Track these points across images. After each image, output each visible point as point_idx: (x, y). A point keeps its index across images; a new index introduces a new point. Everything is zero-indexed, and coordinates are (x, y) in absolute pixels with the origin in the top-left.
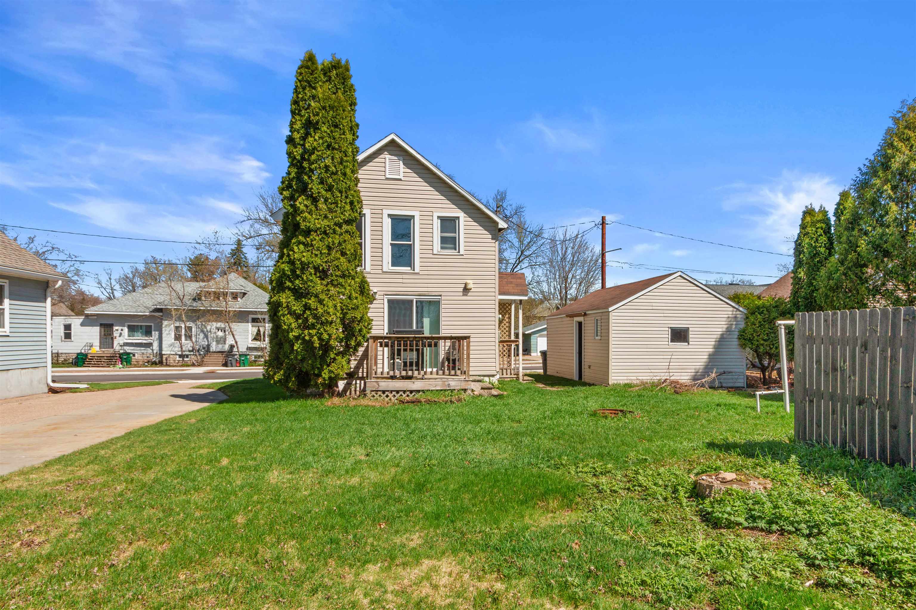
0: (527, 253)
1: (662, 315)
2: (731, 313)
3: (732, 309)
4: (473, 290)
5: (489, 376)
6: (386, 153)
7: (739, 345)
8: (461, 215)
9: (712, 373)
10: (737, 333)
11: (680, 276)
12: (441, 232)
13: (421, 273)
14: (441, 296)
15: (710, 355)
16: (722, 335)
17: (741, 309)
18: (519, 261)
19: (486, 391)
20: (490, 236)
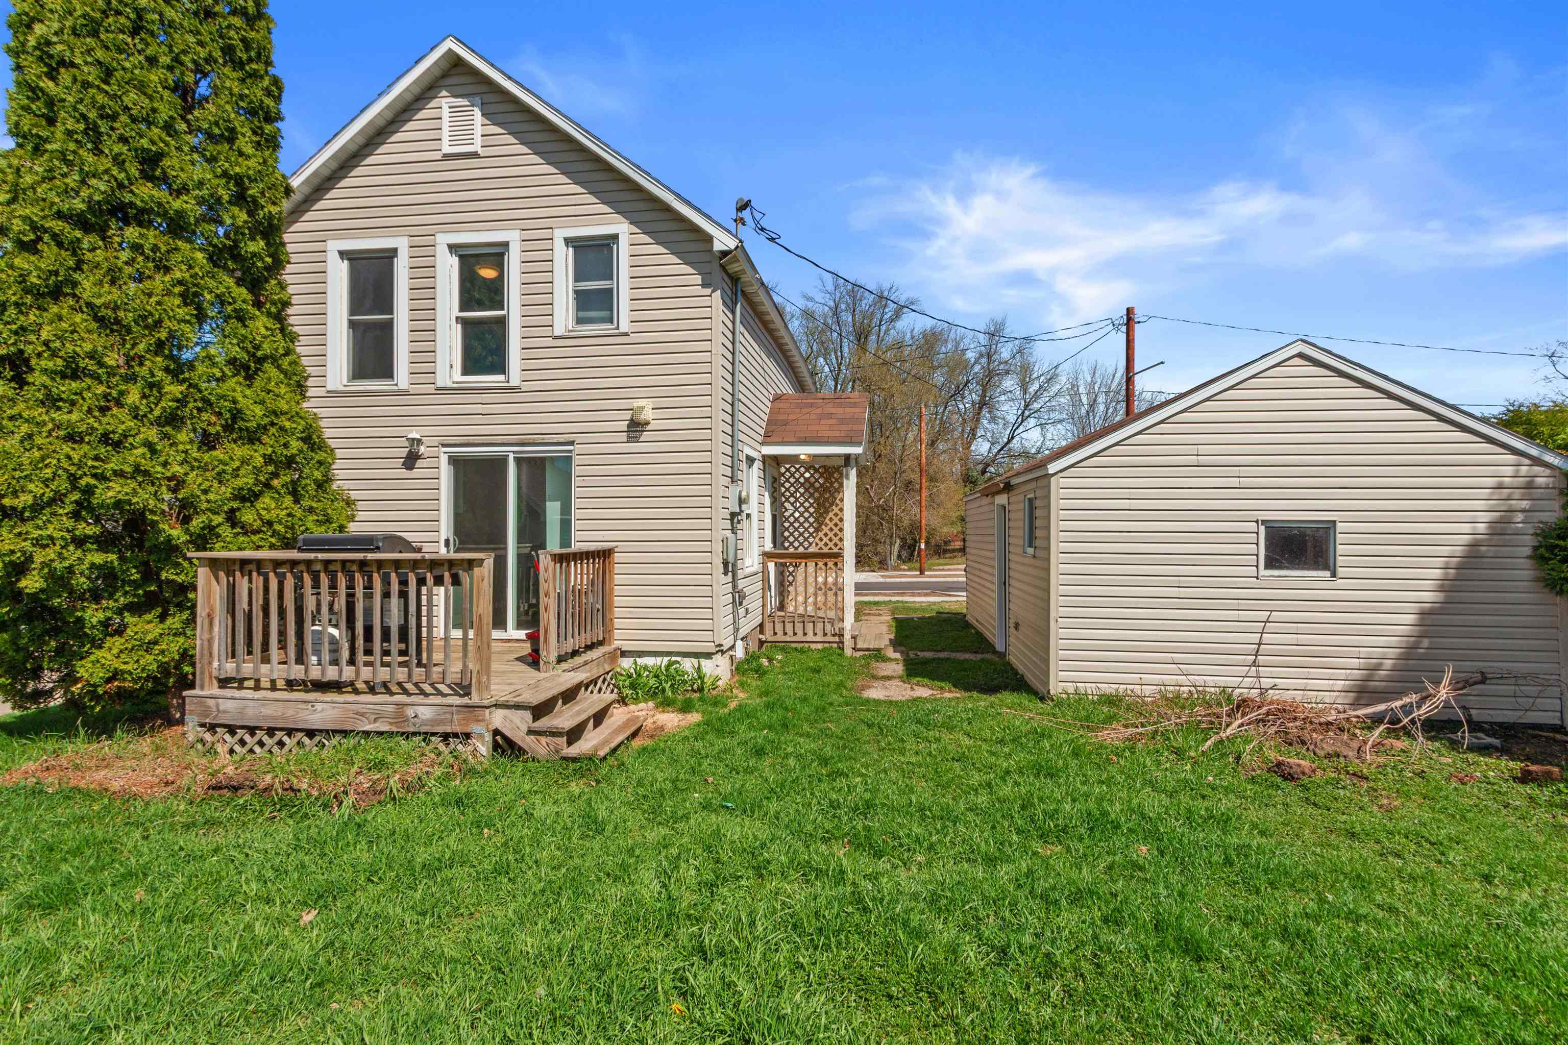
0: (1036, 406)
1: (1234, 482)
2: (1509, 470)
3: (1511, 458)
4: (653, 425)
5: (697, 655)
6: (444, 93)
7: (1537, 580)
8: (622, 228)
9: (1437, 683)
10: (1530, 541)
11: (1301, 355)
12: (576, 280)
13: (526, 386)
14: (572, 443)
15: (1422, 613)
16: (1474, 545)
17: (1549, 458)
18: (1023, 418)
19: (543, 740)
20: (698, 279)
